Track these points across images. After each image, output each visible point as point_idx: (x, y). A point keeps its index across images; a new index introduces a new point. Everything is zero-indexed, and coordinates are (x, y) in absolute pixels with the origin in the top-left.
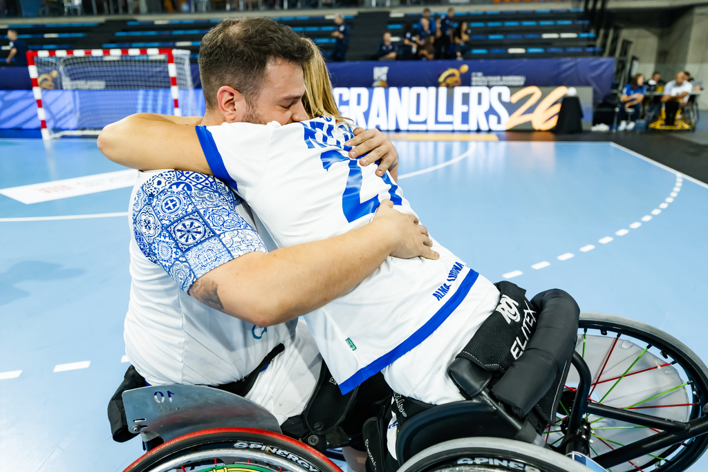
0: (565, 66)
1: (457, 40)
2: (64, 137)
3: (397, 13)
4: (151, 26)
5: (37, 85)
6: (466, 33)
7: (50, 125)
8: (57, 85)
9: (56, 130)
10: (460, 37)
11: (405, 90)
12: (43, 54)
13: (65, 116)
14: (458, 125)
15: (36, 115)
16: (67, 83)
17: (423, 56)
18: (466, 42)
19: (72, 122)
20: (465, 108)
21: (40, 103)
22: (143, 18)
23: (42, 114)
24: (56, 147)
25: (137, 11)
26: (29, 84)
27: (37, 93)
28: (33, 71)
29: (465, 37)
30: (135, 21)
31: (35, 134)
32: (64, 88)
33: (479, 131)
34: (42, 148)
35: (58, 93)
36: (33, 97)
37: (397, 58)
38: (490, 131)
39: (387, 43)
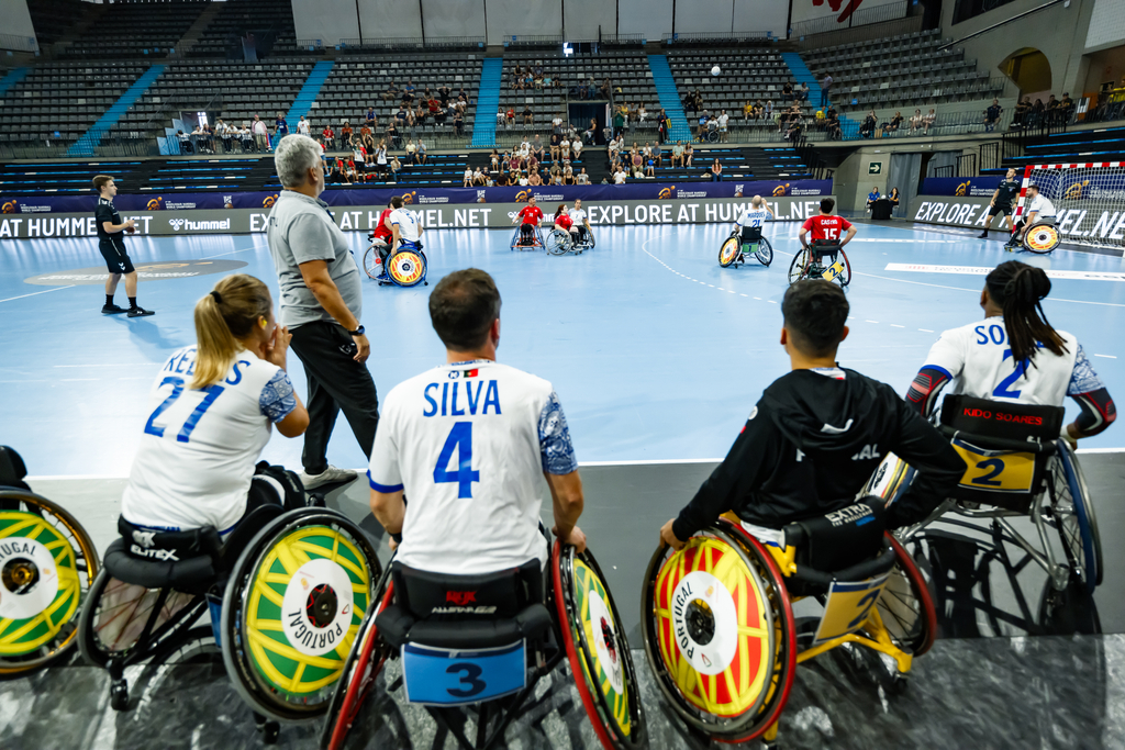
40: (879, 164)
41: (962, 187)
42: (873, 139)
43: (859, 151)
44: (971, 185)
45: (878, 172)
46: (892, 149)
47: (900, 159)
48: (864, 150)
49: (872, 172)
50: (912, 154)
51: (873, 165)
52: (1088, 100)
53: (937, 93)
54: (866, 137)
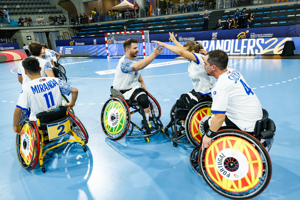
0: (291, 29)
1: (248, 20)
2: (113, 58)
3: (227, 11)
4: (141, 22)
5: (107, 43)
6: (252, 17)
7: (109, 55)
8: (113, 43)
9: (111, 56)
10: (250, 19)
11: (223, 41)
12: (109, 34)
13: (114, 52)
14: (242, 53)
15: (106, 52)
16: (115, 42)
17: (234, 27)
18: (252, 21)
19: (116, 54)
20: (245, 47)
21: (107, 48)
22: (139, 19)
23: (108, 51)
24: (111, 61)
25: (138, 17)
26: (105, 43)
27: (107, 45)
28: (106, 39)
29: (252, 19)
30: (137, 20)
31: (105, 57)
32: (114, 43)
33: (250, 55)
34: (107, 61)
35: (113, 45)
36: (105, 46)
37: (223, 29)
38: (255, 55)
39: (220, 23)
40: (30, 36)
41: (72, 43)
42: (24, 26)
43: (19, 31)
44: (75, 42)
45: (31, 39)
46: (33, 30)
47: (38, 34)
48: (21, 31)
49: (28, 39)
50: (41, 32)
51: (27, 37)
52: (91, 16)
53: (40, 11)
54: (21, 26)
